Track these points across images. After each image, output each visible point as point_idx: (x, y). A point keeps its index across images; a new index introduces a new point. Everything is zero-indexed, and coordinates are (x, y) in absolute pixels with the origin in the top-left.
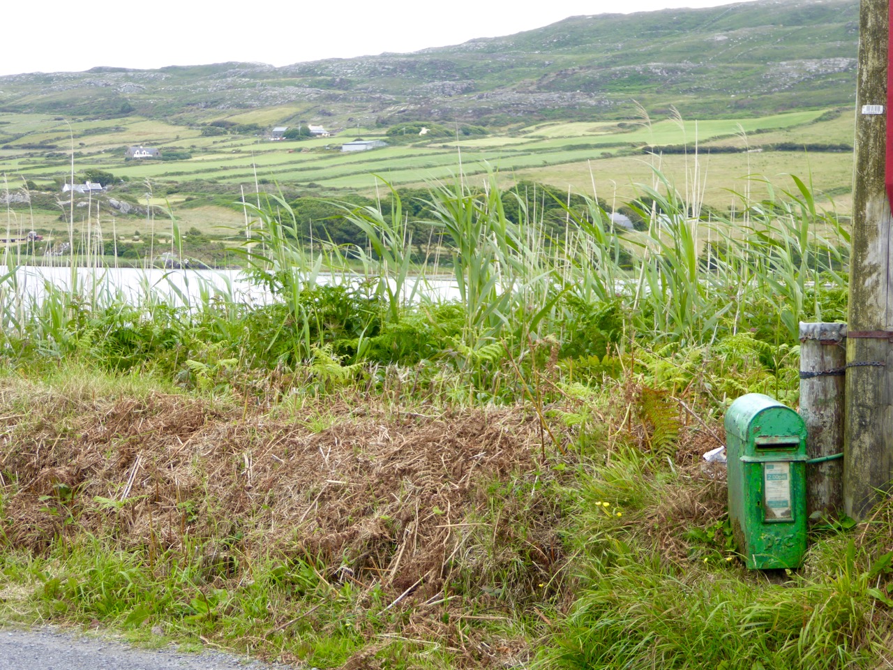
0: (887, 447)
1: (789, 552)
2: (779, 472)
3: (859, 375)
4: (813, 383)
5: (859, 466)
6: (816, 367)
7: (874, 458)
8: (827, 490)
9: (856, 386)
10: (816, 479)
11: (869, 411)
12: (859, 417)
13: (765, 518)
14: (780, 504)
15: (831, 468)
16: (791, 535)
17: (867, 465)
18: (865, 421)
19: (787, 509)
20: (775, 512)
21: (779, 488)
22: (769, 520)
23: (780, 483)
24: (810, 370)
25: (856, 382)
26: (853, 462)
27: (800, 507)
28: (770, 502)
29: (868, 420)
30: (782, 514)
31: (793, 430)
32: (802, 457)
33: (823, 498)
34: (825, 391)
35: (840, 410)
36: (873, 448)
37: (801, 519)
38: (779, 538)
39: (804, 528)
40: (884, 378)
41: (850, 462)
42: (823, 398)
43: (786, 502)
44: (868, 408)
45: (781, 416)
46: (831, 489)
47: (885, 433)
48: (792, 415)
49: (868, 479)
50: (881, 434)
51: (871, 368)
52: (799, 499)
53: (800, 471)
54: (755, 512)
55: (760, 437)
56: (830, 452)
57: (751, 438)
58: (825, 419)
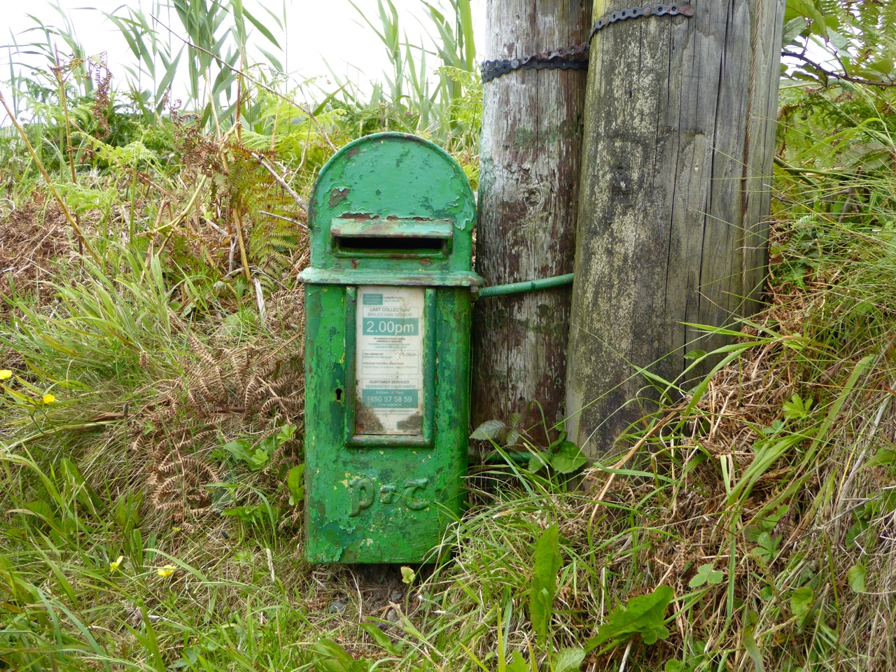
0: (683, 254)
1: (414, 522)
2: (395, 315)
3: (618, 49)
4: (507, 88)
5: (603, 305)
6: (518, 46)
7: (647, 287)
8: (530, 367)
9: (609, 82)
10: (506, 338)
11: (639, 152)
12: (612, 168)
13: (351, 435)
14: (395, 397)
15: (543, 310)
16: (422, 481)
17: (625, 303)
18: (628, 180)
19: (413, 411)
20: (382, 420)
21: (396, 358)
22: (362, 438)
23: (397, 344)
24: (500, 54)
25: (610, 71)
26: (590, 295)
27: (447, 407)
28: (368, 392)
29: (635, 176)
30: (401, 425)
31: (438, 205)
32: (461, 275)
33: (521, 385)
34: (535, 108)
35: (572, 162)
36: (643, 255)
37: (449, 438)
38: (389, 486)
39: (456, 463)
40: (687, 53)
41: (585, 294)
42: (530, 127)
43: (413, 393)
44: (638, 140)
45: (407, 161)
46: (542, 363)
47: (680, 214)
48: (436, 161)
49: (625, 344)
50: (670, 217)
51: (653, 25)
52: (445, 388)
53: (454, 314)
54: (328, 417)
55: (345, 216)
56: (544, 271)
57: (320, 220)
58: (534, 184)
